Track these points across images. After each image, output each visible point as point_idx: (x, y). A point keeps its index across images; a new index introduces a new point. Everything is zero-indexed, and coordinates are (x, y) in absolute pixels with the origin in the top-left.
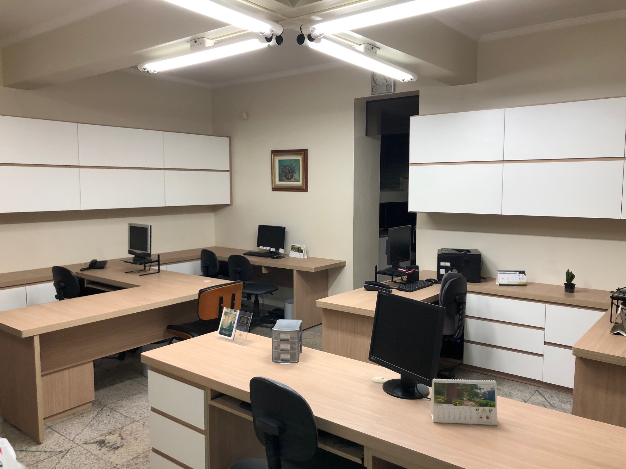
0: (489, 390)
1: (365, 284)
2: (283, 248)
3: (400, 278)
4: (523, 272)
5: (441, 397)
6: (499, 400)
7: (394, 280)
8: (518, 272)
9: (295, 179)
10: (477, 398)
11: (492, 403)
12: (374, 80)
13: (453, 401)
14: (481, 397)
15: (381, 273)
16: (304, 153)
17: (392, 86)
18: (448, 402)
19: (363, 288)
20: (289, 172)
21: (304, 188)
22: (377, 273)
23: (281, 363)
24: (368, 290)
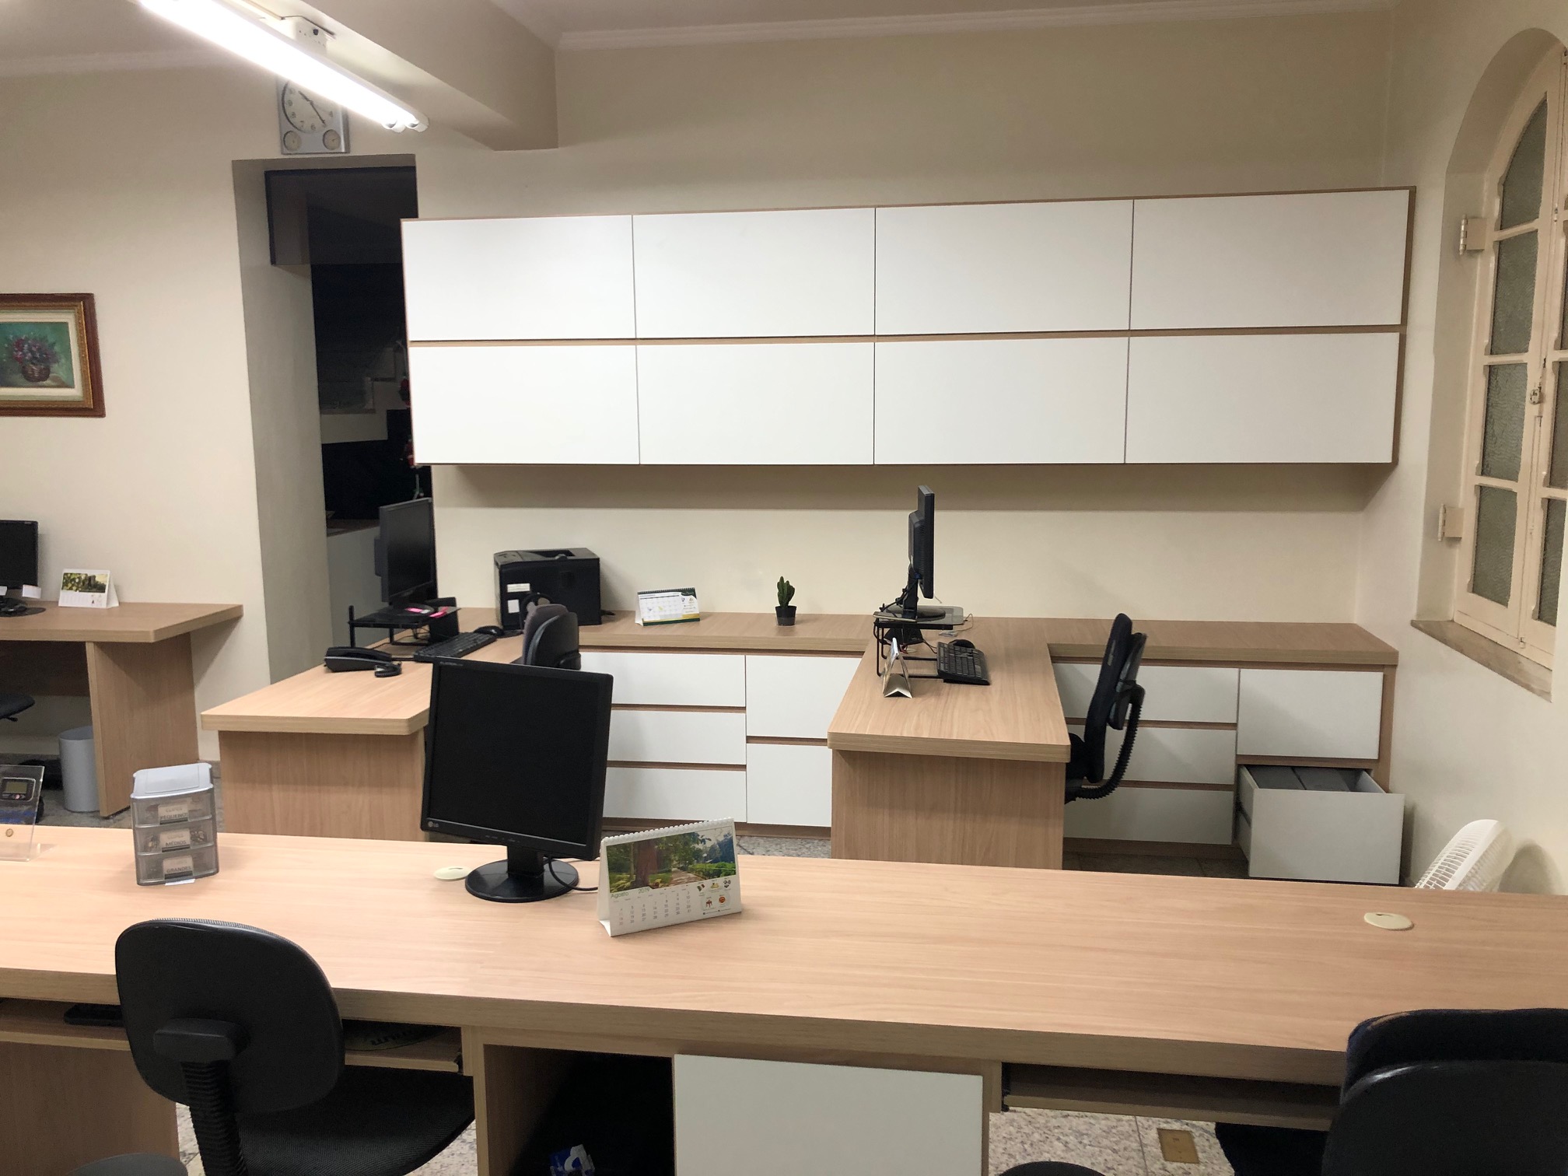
0: (721, 839)
1: (328, 654)
2: (34, 583)
3: (409, 632)
4: (690, 592)
5: (624, 875)
6: (741, 860)
7: (396, 637)
8: (680, 593)
9: (56, 379)
10: (698, 862)
11: (729, 866)
12: (286, 115)
13: (650, 879)
14: (706, 859)
15: (365, 623)
16: (83, 304)
17: (339, 138)
18: (639, 883)
19: (321, 668)
20: (34, 360)
21: (93, 406)
22: (353, 624)
23: (167, 884)
24: (335, 671)
